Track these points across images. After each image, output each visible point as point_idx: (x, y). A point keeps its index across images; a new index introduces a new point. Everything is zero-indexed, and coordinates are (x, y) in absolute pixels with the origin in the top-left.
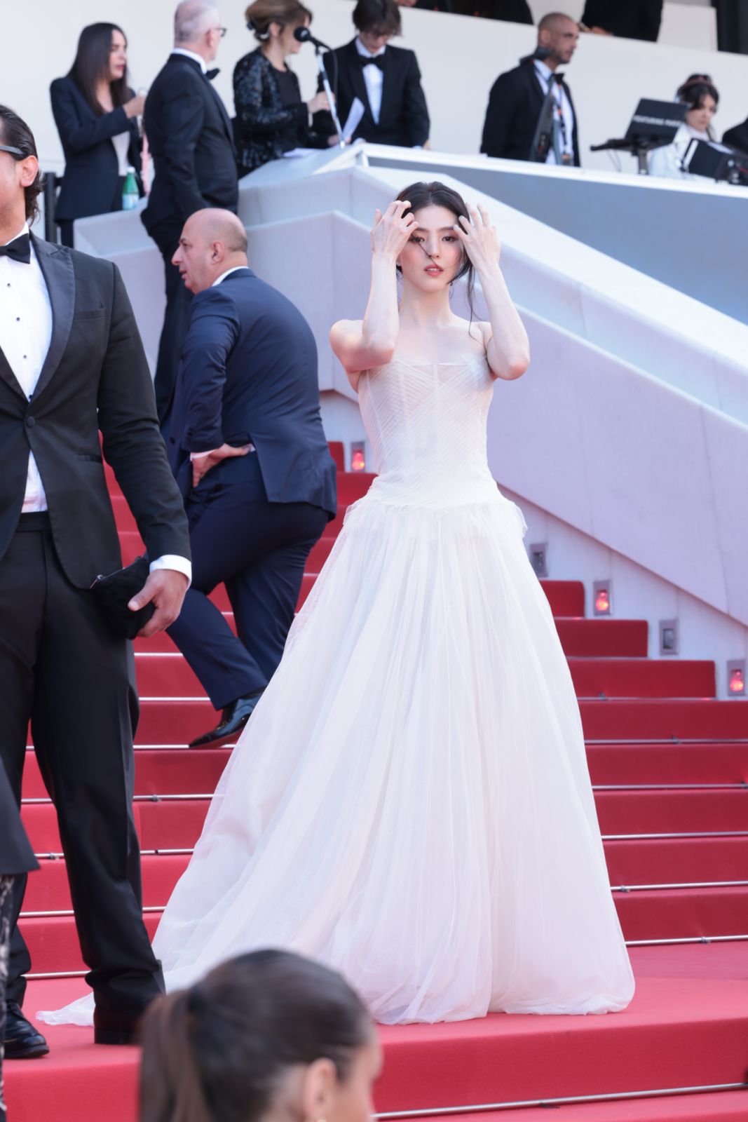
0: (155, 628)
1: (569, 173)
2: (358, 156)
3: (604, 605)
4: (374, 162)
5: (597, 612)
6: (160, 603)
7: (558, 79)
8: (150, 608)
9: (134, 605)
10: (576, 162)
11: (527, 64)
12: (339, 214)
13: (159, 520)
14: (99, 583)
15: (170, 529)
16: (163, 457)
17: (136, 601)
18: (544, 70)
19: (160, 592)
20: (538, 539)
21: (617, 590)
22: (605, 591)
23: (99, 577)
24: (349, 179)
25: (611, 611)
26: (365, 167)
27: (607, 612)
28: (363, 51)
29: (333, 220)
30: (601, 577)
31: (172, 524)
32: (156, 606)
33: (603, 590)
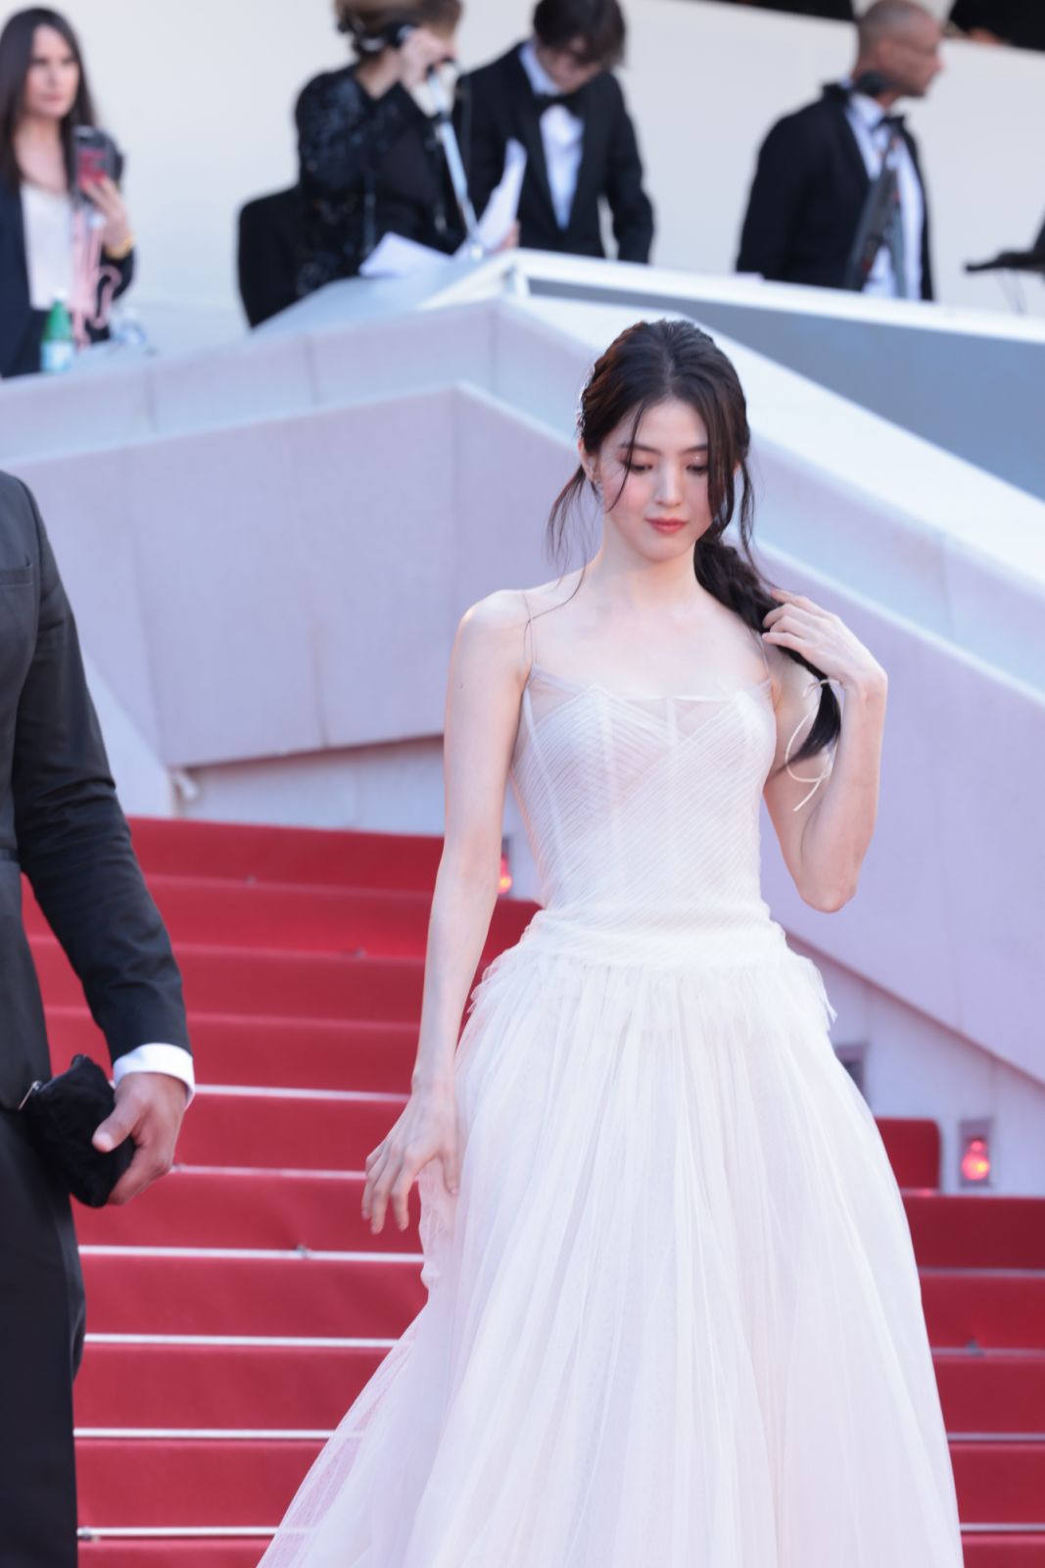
0: (138, 1185)
1: (912, 314)
2: (508, 276)
3: (980, 1167)
4: (538, 287)
5: (965, 1180)
6: (146, 1137)
7: (896, 126)
8: (130, 1146)
9: (105, 1139)
10: (927, 292)
11: (835, 97)
12: (472, 389)
13: (129, 976)
14: (36, 1098)
15: (153, 994)
16: (129, 852)
17: (106, 1131)
18: (866, 111)
19: (147, 1114)
20: (852, 1036)
21: (1007, 1138)
22: (981, 1139)
23: (35, 1085)
24: (490, 320)
25: (994, 1179)
26: (521, 298)
27: (984, 1181)
28: (542, 82)
29: (458, 401)
30: (975, 1109)
31: (155, 984)
32: (139, 1142)
33: (977, 1136)
